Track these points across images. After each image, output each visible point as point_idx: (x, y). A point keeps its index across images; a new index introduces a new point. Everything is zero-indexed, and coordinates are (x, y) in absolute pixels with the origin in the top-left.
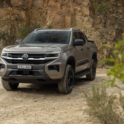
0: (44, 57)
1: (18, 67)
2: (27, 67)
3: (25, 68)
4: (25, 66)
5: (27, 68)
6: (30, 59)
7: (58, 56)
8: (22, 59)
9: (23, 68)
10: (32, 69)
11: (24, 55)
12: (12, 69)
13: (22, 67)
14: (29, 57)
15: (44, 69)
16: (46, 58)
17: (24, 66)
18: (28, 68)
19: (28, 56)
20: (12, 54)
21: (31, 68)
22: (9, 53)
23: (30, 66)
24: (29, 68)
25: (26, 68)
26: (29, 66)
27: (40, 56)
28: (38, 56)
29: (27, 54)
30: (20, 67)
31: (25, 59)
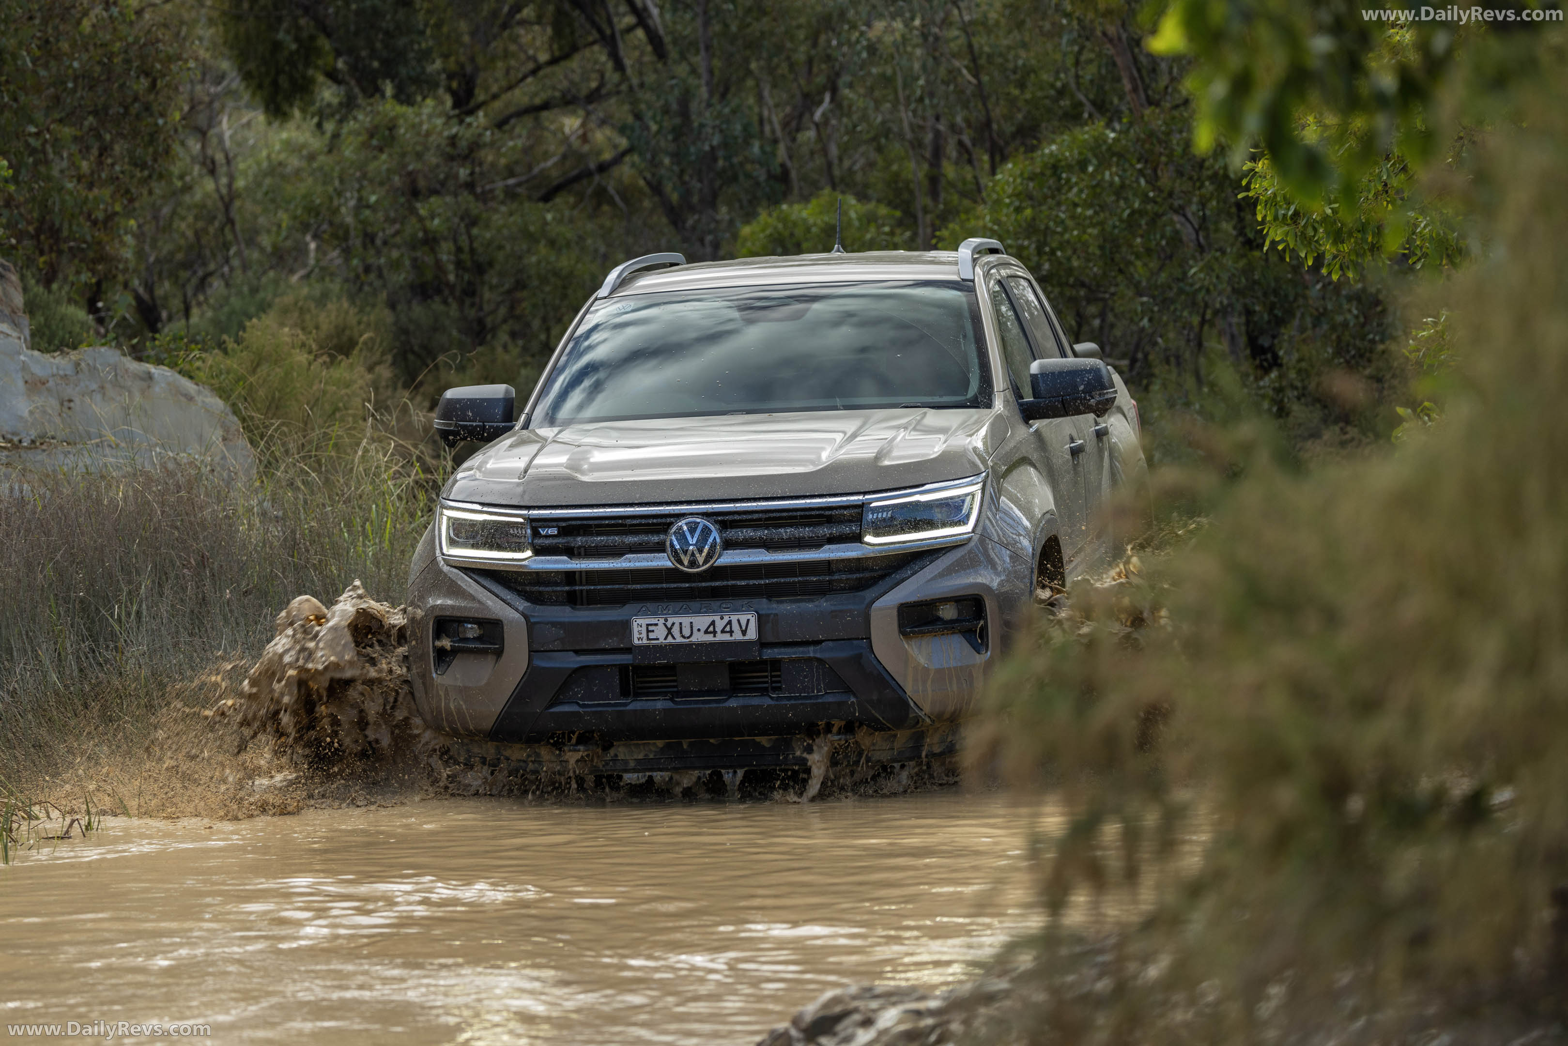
0: (858, 537)
1: (638, 636)
2: (720, 625)
3: (699, 637)
4: (702, 621)
5: (720, 637)
6: (735, 556)
7: (964, 521)
8: (661, 560)
9: (679, 640)
10: (762, 643)
11: (683, 523)
12: (577, 652)
13: (676, 631)
14: (728, 545)
15: (869, 638)
16: (869, 539)
17: (686, 620)
18: (726, 637)
19: (716, 533)
20: (569, 527)
21: (752, 634)
22: (531, 520)
23: (743, 619)
24: (738, 636)
25: (709, 638)
26: (734, 618)
27: (825, 531)
28: (806, 532)
29: (706, 515)
30: (660, 633)
31: (693, 563)
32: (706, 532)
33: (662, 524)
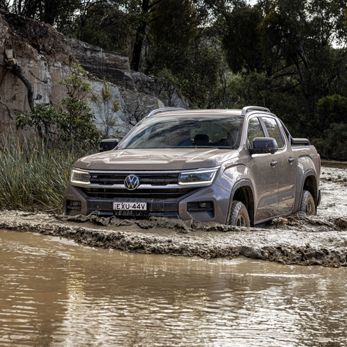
0: (177, 183)
1: (115, 207)
2: (136, 206)
3: (131, 209)
4: (132, 204)
5: (136, 209)
6: (142, 186)
7: (210, 180)
8: (123, 186)
9: (126, 209)
10: (148, 211)
11: (129, 176)
12: (99, 211)
13: (125, 207)
14: (141, 183)
15: (178, 212)
16: (180, 183)
17: (128, 204)
18: (138, 209)
19: (138, 179)
20: (100, 176)
21: (145, 209)
22: (91, 173)
23: (143, 204)
24: (141, 209)
25: (134, 209)
26: (140, 204)
27: (168, 180)
28: (163, 180)
29: (136, 174)
30: (120, 207)
31: (131, 188)
32: (135, 179)
33: (124, 176)
